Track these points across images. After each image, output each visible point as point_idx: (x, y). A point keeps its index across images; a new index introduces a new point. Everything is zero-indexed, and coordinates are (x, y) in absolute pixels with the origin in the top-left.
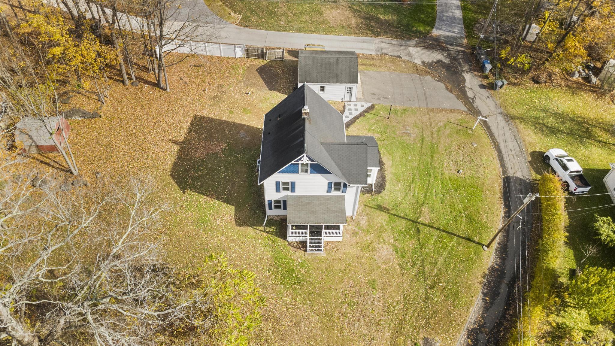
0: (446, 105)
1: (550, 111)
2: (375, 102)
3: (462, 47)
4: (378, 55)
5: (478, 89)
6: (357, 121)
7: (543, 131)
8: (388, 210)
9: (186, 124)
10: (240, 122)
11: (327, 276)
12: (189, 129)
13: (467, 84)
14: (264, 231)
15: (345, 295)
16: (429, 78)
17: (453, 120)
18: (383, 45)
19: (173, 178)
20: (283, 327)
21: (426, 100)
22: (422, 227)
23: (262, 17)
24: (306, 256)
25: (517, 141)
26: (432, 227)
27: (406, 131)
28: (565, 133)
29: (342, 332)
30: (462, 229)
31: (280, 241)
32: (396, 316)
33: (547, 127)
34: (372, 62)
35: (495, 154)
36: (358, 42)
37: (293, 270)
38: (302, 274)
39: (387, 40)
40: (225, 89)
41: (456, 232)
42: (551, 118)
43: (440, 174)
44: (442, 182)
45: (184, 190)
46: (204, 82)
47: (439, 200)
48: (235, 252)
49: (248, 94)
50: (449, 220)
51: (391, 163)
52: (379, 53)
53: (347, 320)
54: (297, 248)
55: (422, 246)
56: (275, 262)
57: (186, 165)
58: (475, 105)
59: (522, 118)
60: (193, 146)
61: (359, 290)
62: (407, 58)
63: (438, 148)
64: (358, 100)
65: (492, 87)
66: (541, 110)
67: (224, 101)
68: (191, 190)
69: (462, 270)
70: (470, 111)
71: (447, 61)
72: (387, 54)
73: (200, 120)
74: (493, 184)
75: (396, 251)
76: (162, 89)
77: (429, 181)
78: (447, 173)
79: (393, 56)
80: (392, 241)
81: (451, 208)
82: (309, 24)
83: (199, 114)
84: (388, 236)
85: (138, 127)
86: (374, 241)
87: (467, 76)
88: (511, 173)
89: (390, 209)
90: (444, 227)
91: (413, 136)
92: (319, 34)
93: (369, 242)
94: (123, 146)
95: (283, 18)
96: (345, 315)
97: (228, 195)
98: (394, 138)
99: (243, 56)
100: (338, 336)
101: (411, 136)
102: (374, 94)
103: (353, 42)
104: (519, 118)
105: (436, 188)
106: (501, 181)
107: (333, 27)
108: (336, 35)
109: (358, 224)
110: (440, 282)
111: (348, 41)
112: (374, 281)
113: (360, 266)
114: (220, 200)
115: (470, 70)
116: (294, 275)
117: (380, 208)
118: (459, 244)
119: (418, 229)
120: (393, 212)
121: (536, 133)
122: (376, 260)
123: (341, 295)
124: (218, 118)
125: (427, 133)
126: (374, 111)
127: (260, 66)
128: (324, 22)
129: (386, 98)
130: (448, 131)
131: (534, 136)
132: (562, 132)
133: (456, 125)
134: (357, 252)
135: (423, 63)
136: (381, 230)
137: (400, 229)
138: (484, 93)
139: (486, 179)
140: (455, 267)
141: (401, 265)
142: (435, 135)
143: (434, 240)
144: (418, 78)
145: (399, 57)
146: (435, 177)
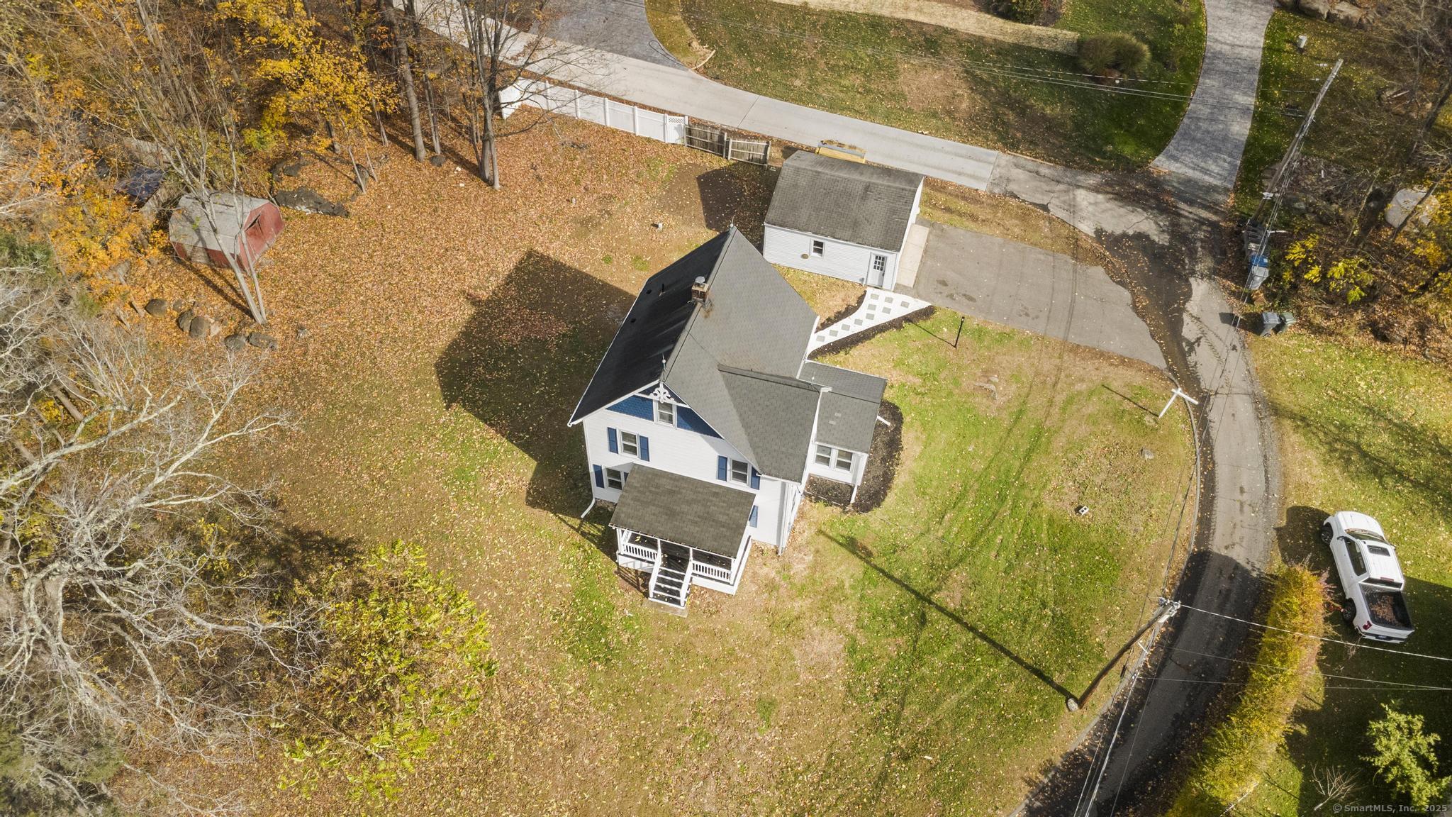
0: (1116, 345)
1: (1390, 416)
2: (939, 302)
3: (1216, 213)
4: (992, 196)
5: (1216, 323)
6: (879, 335)
7: (1348, 461)
8: (869, 554)
9: (506, 264)
10: (618, 285)
11: (673, 662)
12: (509, 276)
13: (1192, 306)
14: (577, 530)
15: (696, 714)
16: (1098, 272)
17: (1115, 385)
18: (1017, 174)
19: (439, 372)
20: (541, 743)
21: (1069, 322)
22: (933, 615)
23: (757, 62)
24: (645, 606)
25: (1266, 472)
26: (958, 620)
27: (987, 386)
28: (1412, 482)
29: (658, 793)
30: (1032, 646)
31: (602, 558)
32: (794, 794)
33: (1364, 455)
34: (972, 208)
35: (1197, 488)
36: (957, 155)
37: (605, 628)
38: (619, 642)
39: (1031, 163)
40: (614, 207)
41: (1014, 648)
42: (1385, 437)
43: (1029, 504)
44: (1026, 524)
45: (450, 400)
46: (578, 183)
47: (1002, 564)
48: (502, 558)
49: (657, 226)
50: (1008, 616)
51: (918, 449)
52: (997, 191)
53: (679, 770)
54: (632, 584)
55: (917, 656)
56: (574, 600)
57: (474, 351)
58: (1191, 359)
59: (1303, 419)
60: (503, 315)
61: (730, 713)
62: (1062, 214)
63: (1049, 442)
64: (899, 288)
65: (1254, 325)
66: (1365, 408)
67: (601, 232)
68: (464, 406)
69: (994, 740)
70: (1171, 370)
71: (1162, 239)
72: (1016, 197)
73: (538, 262)
74: (1158, 559)
75: (852, 651)
76: (486, 181)
77: (995, 514)
78: (1048, 503)
79: (1031, 203)
80: (851, 626)
81: (1023, 588)
82: (858, 96)
83: (540, 250)
84: (846, 613)
85: (411, 252)
86: (808, 615)
87: (1199, 288)
88: (1218, 545)
89: (875, 553)
90: (988, 627)
91: (1000, 400)
92: (873, 121)
93: (796, 614)
94: (369, 285)
95: (803, 71)
96: (678, 758)
97: (532, 434)
98: (950, 394)
99: (679, 142)
100: (646, 799)
101: (994, 399)
102: (944, 283)
103: (947, 153)
104: (1293, 417)
105: (1006, 535)
106: (1181, 558)
107: (910, 111)
108: (911, 130)
109: (786, 567)
110: (927, 752)
111: (934, 149)
112: (772, 703)
113: (755, 661)
114: (512, 442)
115: (1211, 275)
116: (603, 641)
117: (852, 545)
118: (1010, 677)
119: (923, 615)
120: (879, 561)
121: (1327, 463)
122: (793, 659)
123: (687, 713)
124: (576, 265)
125: (1037, 401)
126: (929, 322)
127: (709, 170)
128: (894, 95)
129: (971, 299)
130: (1093, 407)
131: (1318, 469)
132: (1402, 477)
133: (1118, 398)
134: (757, 627)
135: (1099, 233)
136: (834, 594)
137: (882, 606)
138: (1230, 334)
139: (1143, 543)
140: (977, 728)
141: (849, 686)
142: (1055, 411)
143: (952, 651)
144: (1070, 267)
145: (1045, 208)
146: (1014, 506)
